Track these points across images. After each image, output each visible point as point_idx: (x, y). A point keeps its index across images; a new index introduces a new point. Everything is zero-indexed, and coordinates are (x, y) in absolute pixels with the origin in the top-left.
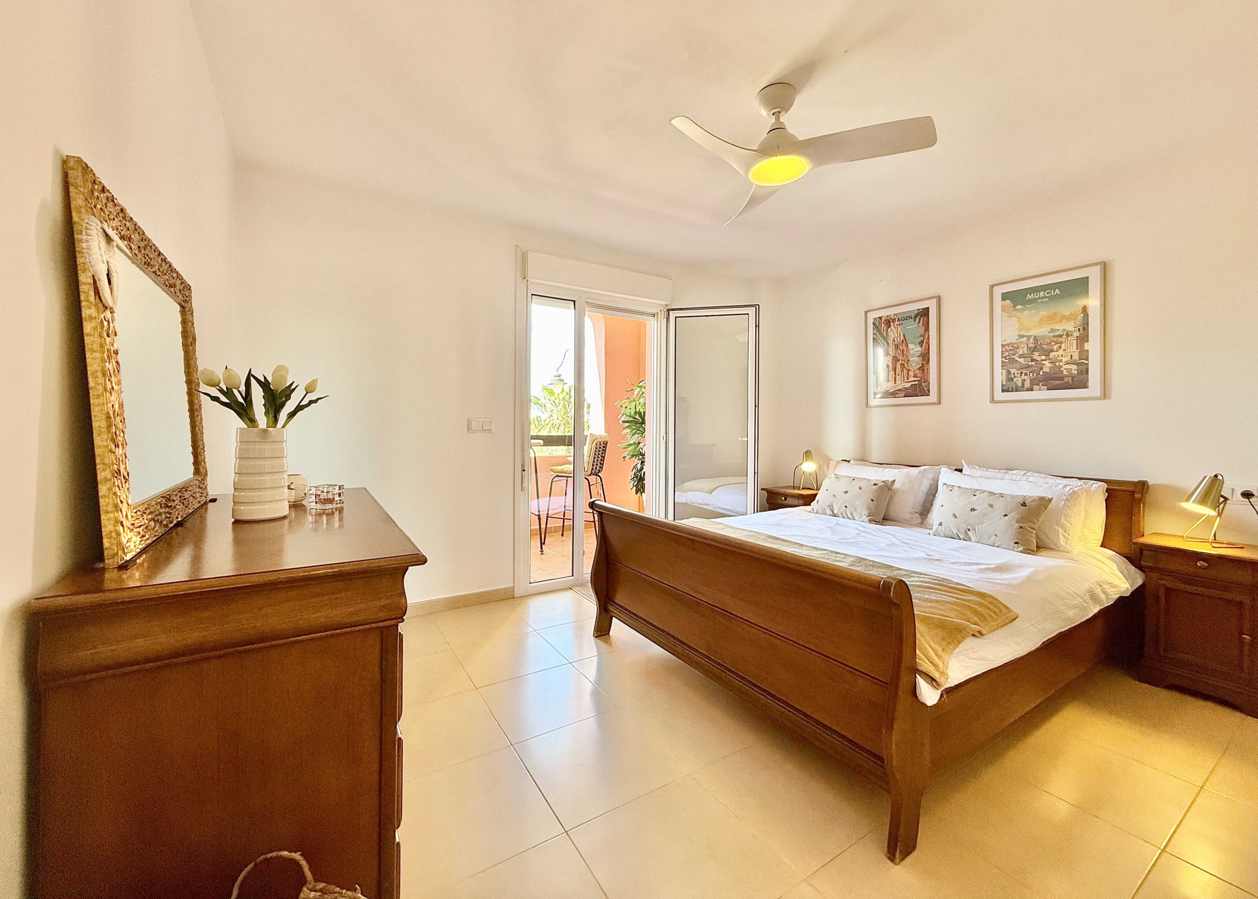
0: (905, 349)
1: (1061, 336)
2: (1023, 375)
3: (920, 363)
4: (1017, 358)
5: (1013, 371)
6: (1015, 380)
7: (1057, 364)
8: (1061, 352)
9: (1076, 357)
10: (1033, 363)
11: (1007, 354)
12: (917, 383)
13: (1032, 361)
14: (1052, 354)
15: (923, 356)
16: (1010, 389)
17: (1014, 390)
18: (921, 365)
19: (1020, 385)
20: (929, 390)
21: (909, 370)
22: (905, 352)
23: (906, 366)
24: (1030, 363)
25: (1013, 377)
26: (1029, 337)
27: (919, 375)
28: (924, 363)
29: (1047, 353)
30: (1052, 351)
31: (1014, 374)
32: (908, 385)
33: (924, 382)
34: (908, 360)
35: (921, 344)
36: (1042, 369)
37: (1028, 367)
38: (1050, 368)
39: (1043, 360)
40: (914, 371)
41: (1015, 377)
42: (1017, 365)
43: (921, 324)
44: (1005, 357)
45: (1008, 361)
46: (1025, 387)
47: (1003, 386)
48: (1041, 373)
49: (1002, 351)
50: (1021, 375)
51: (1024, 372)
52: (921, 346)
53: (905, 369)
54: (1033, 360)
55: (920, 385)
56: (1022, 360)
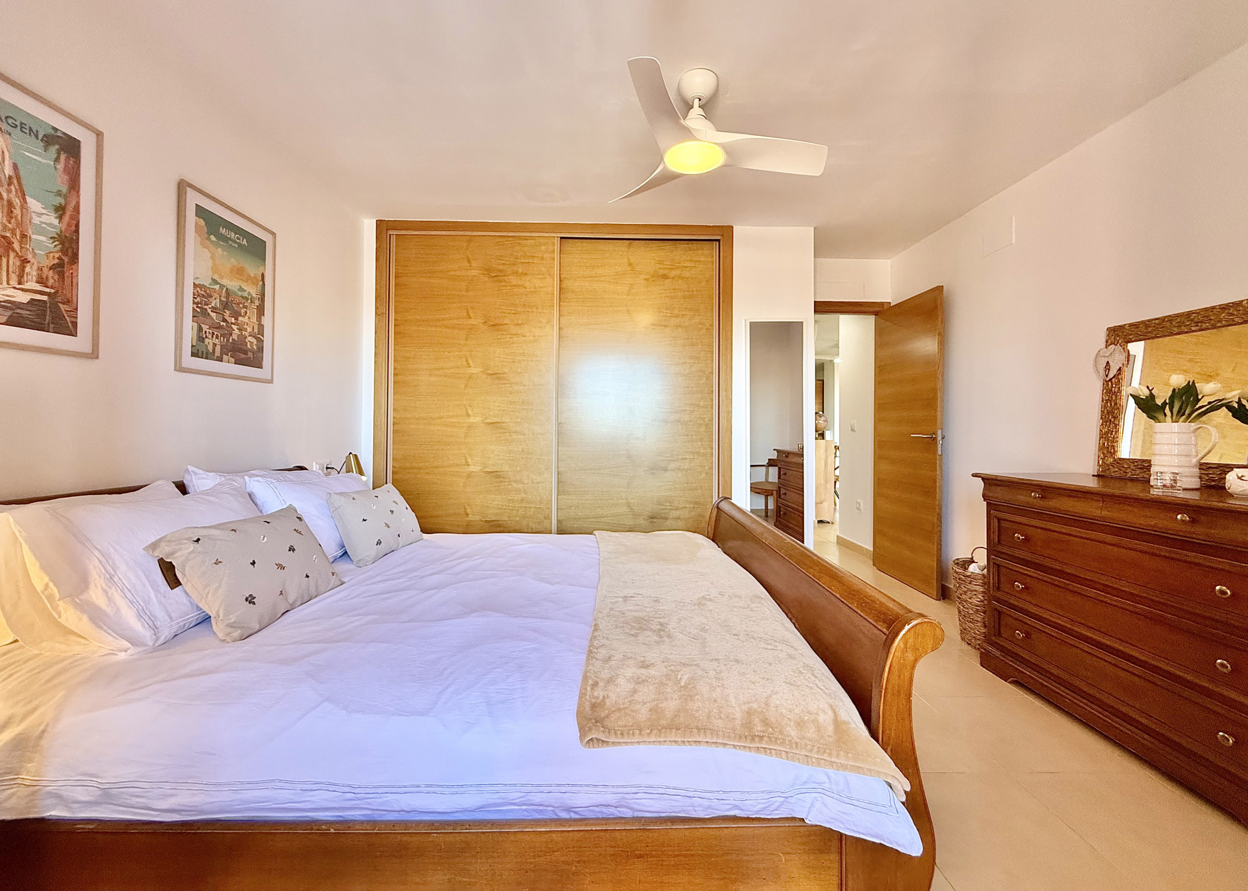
0: (17, 202)
1: (247, 299)
2: (214, 336)
3: (57, 255)
4: (209, 311)
5: (205, 328)
6: (207, 340)
7: (244, 333)
8: (246, 319)
9: (256, 330)
10: (224, 324)
11: (198, 299)
12: (45, 298)
13: (223, 321)
14: (240, 318)
15: (62, 243)
16: (200, 355)
17: (204, 356)
18: (56, 261)
19: (211, 351)
20: (75, 324)
21: (25, 261)
22: (17, 212)
23: (16, 246)
24: (222, 323)
25: (204, 337)
26: (222, 286)
27: (51, 282)
28: (66, 260)
29: (236, 315)
30: (241, 315)
31: (206, 332)
32: (23, 298)
33: (63, 303)
34: (24, 236)
35: (60, 210)
36: (231, 334)
37: (219, 327)
38: (239, 335)
39: (232, 323)
40: (40, 269)
41: (206, 337)
42: (208, 321)
43: (61, 166)
44: (198, 303)
45: (200, 314)
46: (216, 355)
47: (192, 346)
48: (231, 341)
49: (194, 294)
50: (212, 337)
51: (216, 333)
52: (60, 218)
53: (12, 255)
54: (224, 320)
55: (55, 306)
56: (213, 315)
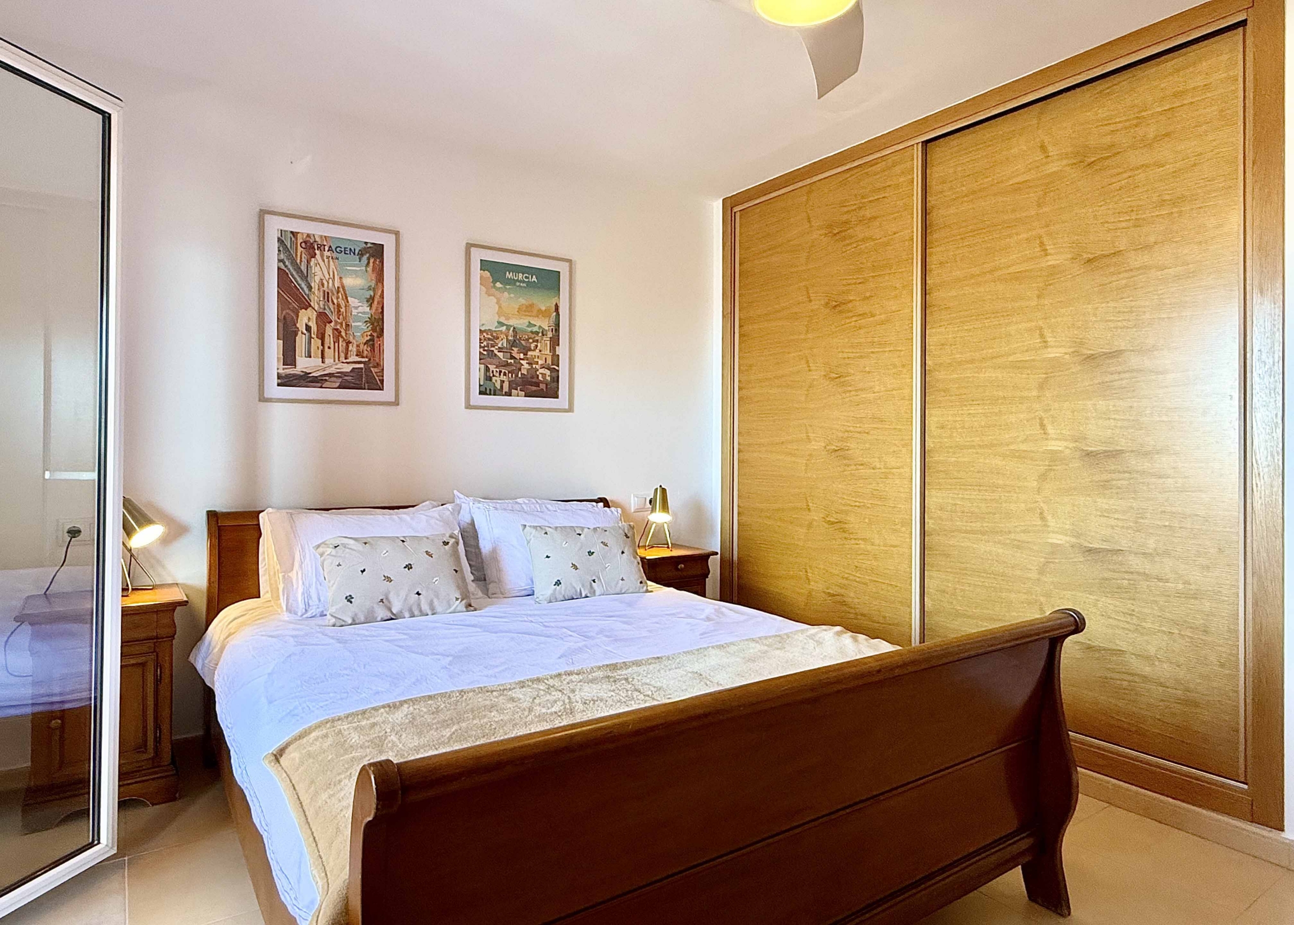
0: (342, 303)
1: (537, 333)
2: (502, 374)
3: (369, 333)
4: (496, 352)
5: (492, 367)
6: (494, 379)
7: (534, 366)
8: (537, 353)
9: (549, 361)
10: (512, 361)
11: (485, 343)
12: (362, 366)
13: (511, 359)
14: (530, 353)
15: (372, 324)
16: (488, 392)
17: (492, 393)
18: (369, 338)
19: (499, 388)
20: (382, 381)
21: (348, 343)
22: (343, 310)
23: (343, 334)
24: (509, 361)
25: (491, 375)
26: (508, 327)
27: (365, 353)
28: (375, 334)
29: (525, 350)
30: (530, 350)
31: (493, 372)
32: (347, 368)
33: (374, 367)
34: (347, 325)
35: (370, 301)
36: (520, 369)
37: (507, 365)
38: (528, 370)
39: (521, 359)
40: (358, 346)
41: (494, 376)
42: (495, 361)
43: (370, 269)
44: (484, 347)
45: (486, 356)
46: (504, 391)
47: (480, 385)
48: (520, 376)
49: (480, 339)
50: (500, 375)
51: (503, 371)
52: (371, 306)
53: (341, 340)
54: (512, 357)
55: (368, 370)
56: (500, 355)
